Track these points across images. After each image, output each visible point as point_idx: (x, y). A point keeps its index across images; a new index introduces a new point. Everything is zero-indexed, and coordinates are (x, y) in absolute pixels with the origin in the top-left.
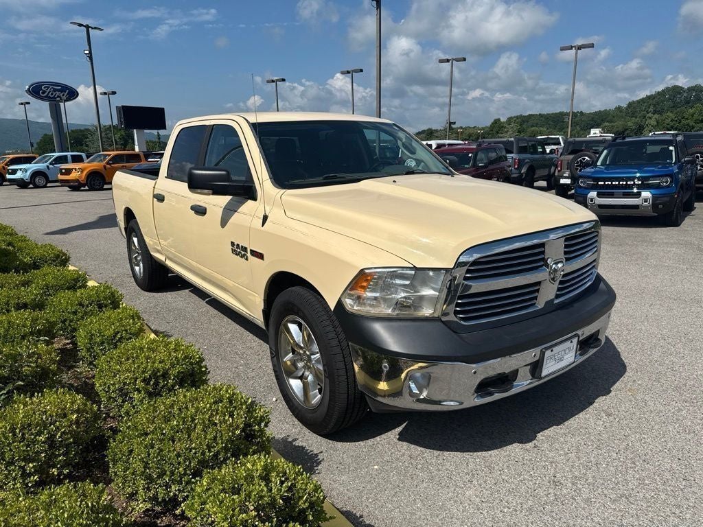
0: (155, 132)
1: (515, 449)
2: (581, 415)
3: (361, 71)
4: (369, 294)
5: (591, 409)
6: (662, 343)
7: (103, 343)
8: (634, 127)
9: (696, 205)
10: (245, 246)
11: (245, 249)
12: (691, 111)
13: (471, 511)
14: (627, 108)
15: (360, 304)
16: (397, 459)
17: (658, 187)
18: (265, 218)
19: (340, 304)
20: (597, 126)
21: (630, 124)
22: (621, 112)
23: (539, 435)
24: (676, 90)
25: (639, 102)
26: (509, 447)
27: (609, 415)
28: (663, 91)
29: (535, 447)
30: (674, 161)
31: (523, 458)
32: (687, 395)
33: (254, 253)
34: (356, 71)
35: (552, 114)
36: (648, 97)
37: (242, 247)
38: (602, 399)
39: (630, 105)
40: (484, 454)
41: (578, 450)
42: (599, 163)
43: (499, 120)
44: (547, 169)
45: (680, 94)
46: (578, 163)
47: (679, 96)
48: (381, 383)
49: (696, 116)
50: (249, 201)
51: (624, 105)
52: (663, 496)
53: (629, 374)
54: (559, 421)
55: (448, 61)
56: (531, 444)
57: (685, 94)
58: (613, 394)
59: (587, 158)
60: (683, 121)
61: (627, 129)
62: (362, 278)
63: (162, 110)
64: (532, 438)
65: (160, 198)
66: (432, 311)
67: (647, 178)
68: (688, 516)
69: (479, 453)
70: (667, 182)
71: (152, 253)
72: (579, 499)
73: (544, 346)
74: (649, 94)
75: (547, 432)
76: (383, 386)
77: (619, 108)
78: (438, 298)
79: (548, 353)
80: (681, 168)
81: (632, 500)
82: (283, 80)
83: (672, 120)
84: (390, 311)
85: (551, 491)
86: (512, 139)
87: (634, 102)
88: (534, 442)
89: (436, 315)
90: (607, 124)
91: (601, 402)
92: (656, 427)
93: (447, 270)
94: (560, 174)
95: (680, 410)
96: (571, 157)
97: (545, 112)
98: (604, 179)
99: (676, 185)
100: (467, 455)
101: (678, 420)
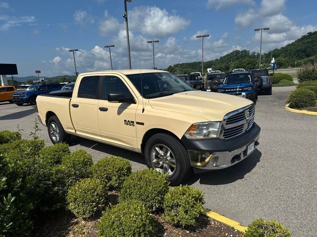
0: (10, 76)
1: (239, 181)
2: (254, 168)
3: (114, 46)
4: (195, 132)
5: (256, 166)
6: (268, 144)
7: (79, 164)
8: (224, 67)
9: (258, 97)
10: (132, 121)
11: (133, 122)
12: (244, 60)
13: (236, 200)
14: (220, 60)
15: (191, 136)
16: (204, 190)
17: (247, 91)
18: (143, 110)
19: (184, 137)
20: (209, 67)
21: (223, 66)
22: (218, 61)
23: (245, 176)
24: (237, 52)
25: (224, 57)
26: (237, 181)
27: (263, 167)
28: (233, 52)
29: (245, 180)
30: (251, 81)
31: (243, 183)
32: (283, 159)
33: (138, 123)
34: (111, 46)
35: (191, 63)
36: (228, 55)
37: (131, 121)
38: (258, 163)
39: (221, 58)
40: (231, 184)
41: (259, 179)
42: (224, 83)
43: (171, 66)
44: (200, 86)
45: (239, 53)
46: (213, 83)
47: (239, 54)
48: (198, 163)
49: (246, 62)
50: (132, 104)
51: (219, 58)
52: (289, 187)
53: (263, 155)
54: (249, 171)
55: (151, 42)
56: (243, 179)
57: (241, 54)
58: (261, 161)
59: (216, 81)
60: (242, 64)
61: (221, 68)
62: (193, 127)
63: (15, 65)
64: (243, 177)
65: (76, 106)
66: (216, 136)
67: (243, 88)
68: (297, 191)
69: (229, 184)
70: (250, 89)
71: (65, 129)
72: (266, 191)
73: (247, 145)
74: (227, 54)
75: (247, 175)
76: (199, 164)
77: (217, 60)
78: (218, 131)
79: (249, 147)
80: (253, 83)
81: (280, 189)
82: (77, 50)
83: (238, 64)
84: (202, 137)
85: (256, 190)
86: (187, 75)
87: (222, 57)
88: (244, 178)
89: (218, 137)
90: (214, 66)
91: (258, 164)
92: (278, 169)
93: (220, 122)
94: (206, 88)
95: (283, 163)
96: (210, 81)
97: (188, 62)
98: (228, 89)
99: (253, 90)
100: (226, 185)
101: (283, 166)
